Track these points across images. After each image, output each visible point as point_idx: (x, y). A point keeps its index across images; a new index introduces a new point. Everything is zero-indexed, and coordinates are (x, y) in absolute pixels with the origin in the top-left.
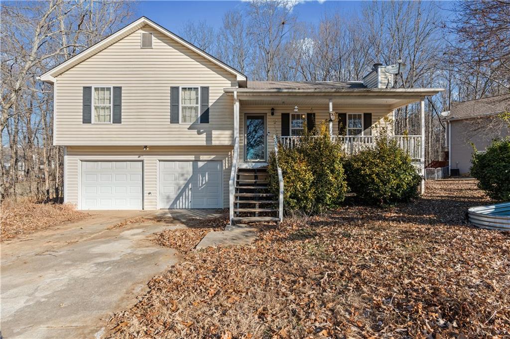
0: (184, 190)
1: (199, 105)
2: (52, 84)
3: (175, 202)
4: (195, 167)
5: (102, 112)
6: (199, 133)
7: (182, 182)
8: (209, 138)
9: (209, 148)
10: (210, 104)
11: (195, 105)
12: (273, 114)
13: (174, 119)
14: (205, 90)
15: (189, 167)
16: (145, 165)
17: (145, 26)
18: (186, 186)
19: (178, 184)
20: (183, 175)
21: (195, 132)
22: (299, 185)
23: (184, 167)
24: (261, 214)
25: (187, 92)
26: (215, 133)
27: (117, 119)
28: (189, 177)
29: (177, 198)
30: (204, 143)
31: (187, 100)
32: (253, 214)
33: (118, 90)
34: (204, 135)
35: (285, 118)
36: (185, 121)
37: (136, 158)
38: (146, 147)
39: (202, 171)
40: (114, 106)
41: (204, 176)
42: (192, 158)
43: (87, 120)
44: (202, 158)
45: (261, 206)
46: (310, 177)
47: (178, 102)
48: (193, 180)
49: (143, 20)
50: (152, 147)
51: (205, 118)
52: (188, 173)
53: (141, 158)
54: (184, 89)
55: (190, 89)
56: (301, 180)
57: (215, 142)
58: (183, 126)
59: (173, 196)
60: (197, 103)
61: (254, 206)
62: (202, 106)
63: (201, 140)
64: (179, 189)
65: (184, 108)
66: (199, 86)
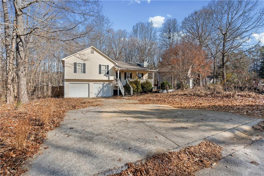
0: (100, 92)
1: (106, 70)
2: (64, 61)
3: (98, 95)
4: (103, 85)
5: (79, 70)
6: (106, 77)
7: (99, 89)
8: (109, 78)
9: (109, 81)
10: (109, 70)
12: (122, 72)
13: (100, 73)
14: (108, 66)
15: (101, 86)
16: (90, 85)
17: (92, 48)
18: (101, 90)
19: (98, 90)
20: (100, 88)
23: (100, 85)
24: (128, 94)
26: (110, 77)
27: (84, 72)
28: (101, 88)
29: (98, 94)
31: (103, 68)
33: (84, 64)
34: (108, 77)
35: (125, 74)
36: (103, 73)
37: (87, 83)
38: (91, 80)
39: (105, 86)
40: (83, 68)
41: (105, 88)
42: (103, 83)
43: (75, 72)
44: (105, 83)
47: (101, 68)
48: (103, 89)
50: (93, 80)
51: (108, 73)
52: (101, 87)
53: (89, 83)
54: (102, 65)
55: (104, 65)
57: (110, 79)
58: (102, 75)
59: (97, 93)
61: (126, 93)
63: (107, 79)
64: (99, 91)
65: (102, 70)
66: (106, 65)
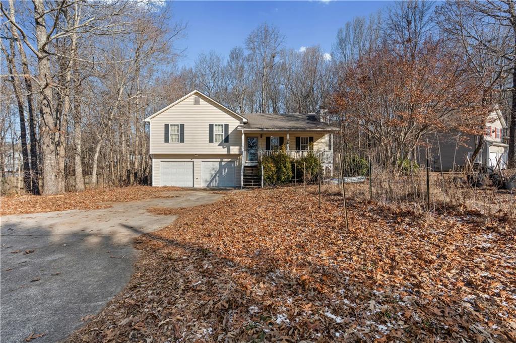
0: (214, 177)
1: (224, 134)
2: (149, 122)
3: (210, 184)
4: (220, 165)
5: (174, 137)
6: (224, 148)
7: (213, 172)
8: (229, 150)
9: (228, 155)
10: (229, 133)
11: (221, 133)
12: (261, 137)
13: (211, 141)
14: (227, 126)
15: (217, 165)
16: (195, 164)
17: (196, 94)
18: (216, 174)
19: (211, 173)
20: (214, 169)
21: (222, 147)
22: (270, 173)
23: (215, 164)
24: (254, 185)
25: (218, 127)
26: (231, 147)
27: (182, 141)
28: (217, 170)
29: (211, 181)
30: (226, 153)
31: (217, 131)
32: (251, 185)
33: (182, 126)
34: (226, 149)
35: (268, 139)
36: (216, 141)
37: (190, 160)
38: (196, 155)
39: (224, 167)
40: (181, 134)
41: (225, 169)
42: (219, 160)
43: (167, 141)
44: (225, 160)
45: (254, 182)
46: (274, 169)
47: (213, 132)
48: (220, 171)
49: (195, 91)
50: (199, 155)
51: (227, 140)
53: (193, 160)
54: (216, 125)
55: (219, 125)
56: (271, 171)
57: (232, 152)
58: (216, 144)
59: (209, 179)
60: (222, 132)
61: (251, 182)
62: (225, 134)
63: (224, 151)
64: (212, 176)
65: (215, 135)
66: (223, 124)
